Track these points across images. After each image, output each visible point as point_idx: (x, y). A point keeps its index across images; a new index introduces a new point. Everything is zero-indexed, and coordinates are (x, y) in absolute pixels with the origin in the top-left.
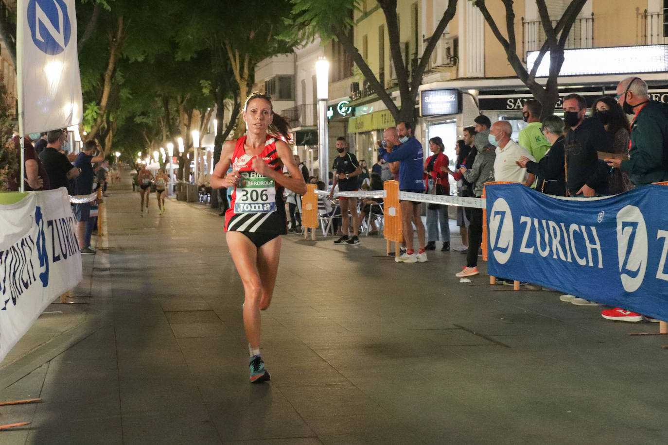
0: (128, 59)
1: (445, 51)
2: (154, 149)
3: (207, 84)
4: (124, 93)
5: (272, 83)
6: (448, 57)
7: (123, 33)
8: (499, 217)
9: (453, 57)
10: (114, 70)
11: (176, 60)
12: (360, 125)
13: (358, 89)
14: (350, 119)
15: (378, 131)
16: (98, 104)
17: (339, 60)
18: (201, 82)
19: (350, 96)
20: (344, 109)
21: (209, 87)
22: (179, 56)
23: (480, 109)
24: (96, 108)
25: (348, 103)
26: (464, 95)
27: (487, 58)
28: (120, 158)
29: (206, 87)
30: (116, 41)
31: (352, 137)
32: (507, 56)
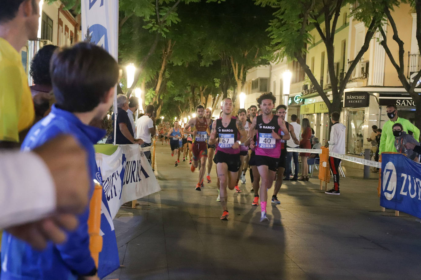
0: (173, 64)
1: (360, 70)
2: (184, 116)
3: (218, 81)
4: (169, 84)
5: (256, 81)
6: (362, 74)
7: (171, 49)
8: (388, 173)
9: (365, 73)
10: (165, 71)
11: (201, 66)
12: (307, 109)
13: (307, 89)
14: (301, 106)
15: (318, 114)
16: (154, 89)
17: (297, 71)
18: (214, 79)
19: (302, 92)
20: (298, 100)
21: (219, 82)
22: (202, 64)
23: (380, 105)
24: (153, 92)
25: (300, 96)
26: (370, 96)
27: (385, 75)
28: (164, 120)
29: (217, 83)
30: (167, 53)
31: (302, 116)
32: (398, 75)
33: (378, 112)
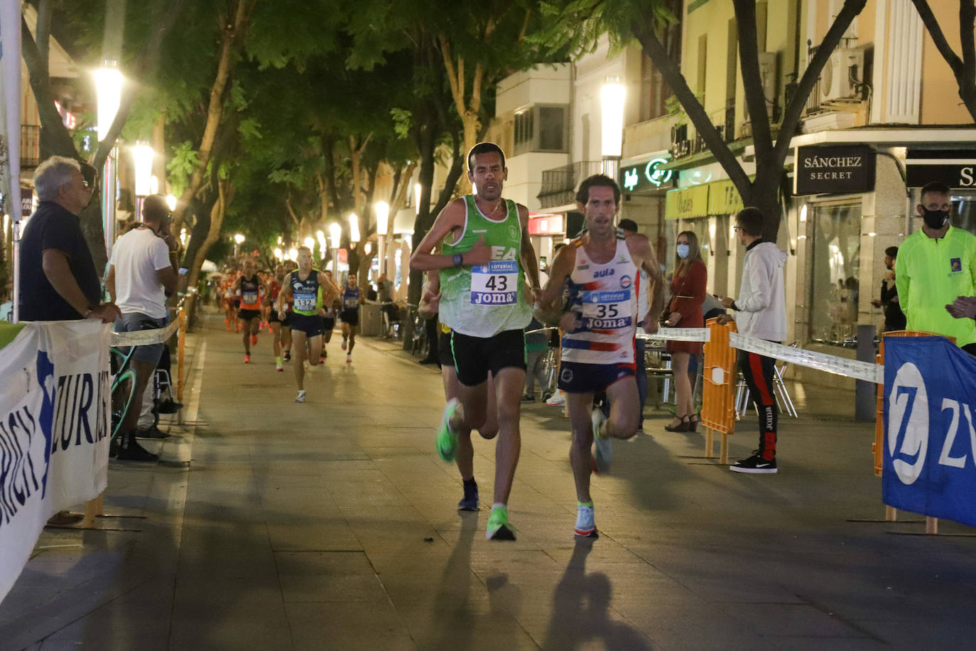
0: (256, 63)
1: (847, 72)
2: (304, 235)
3: (403, 117)
4: (248, 128)
5: (526, 118)
6: (851, 86)
7: (246, 13)
8: (904, 397)
9: (862, 84)
10: (228, 86)
11: (347, 68)
12: (686, 204)
13: (684, 136)
14: (669, 193)
15: (719, 217)
16: (196, 146)
18: (392, 112)
19: (671, 149)
20: (657, 174)
21: (408, 121)
22: (352, 62)
23: (907, 186)
24: (191, 155)
25: (665, 162)
26: (878, 157)
27: (925, 86)
28: (243, 247)
29: (401, 122)
30: (233, 27)
31: (672, 226)
32: (957, 88)
33: (905, 209)
